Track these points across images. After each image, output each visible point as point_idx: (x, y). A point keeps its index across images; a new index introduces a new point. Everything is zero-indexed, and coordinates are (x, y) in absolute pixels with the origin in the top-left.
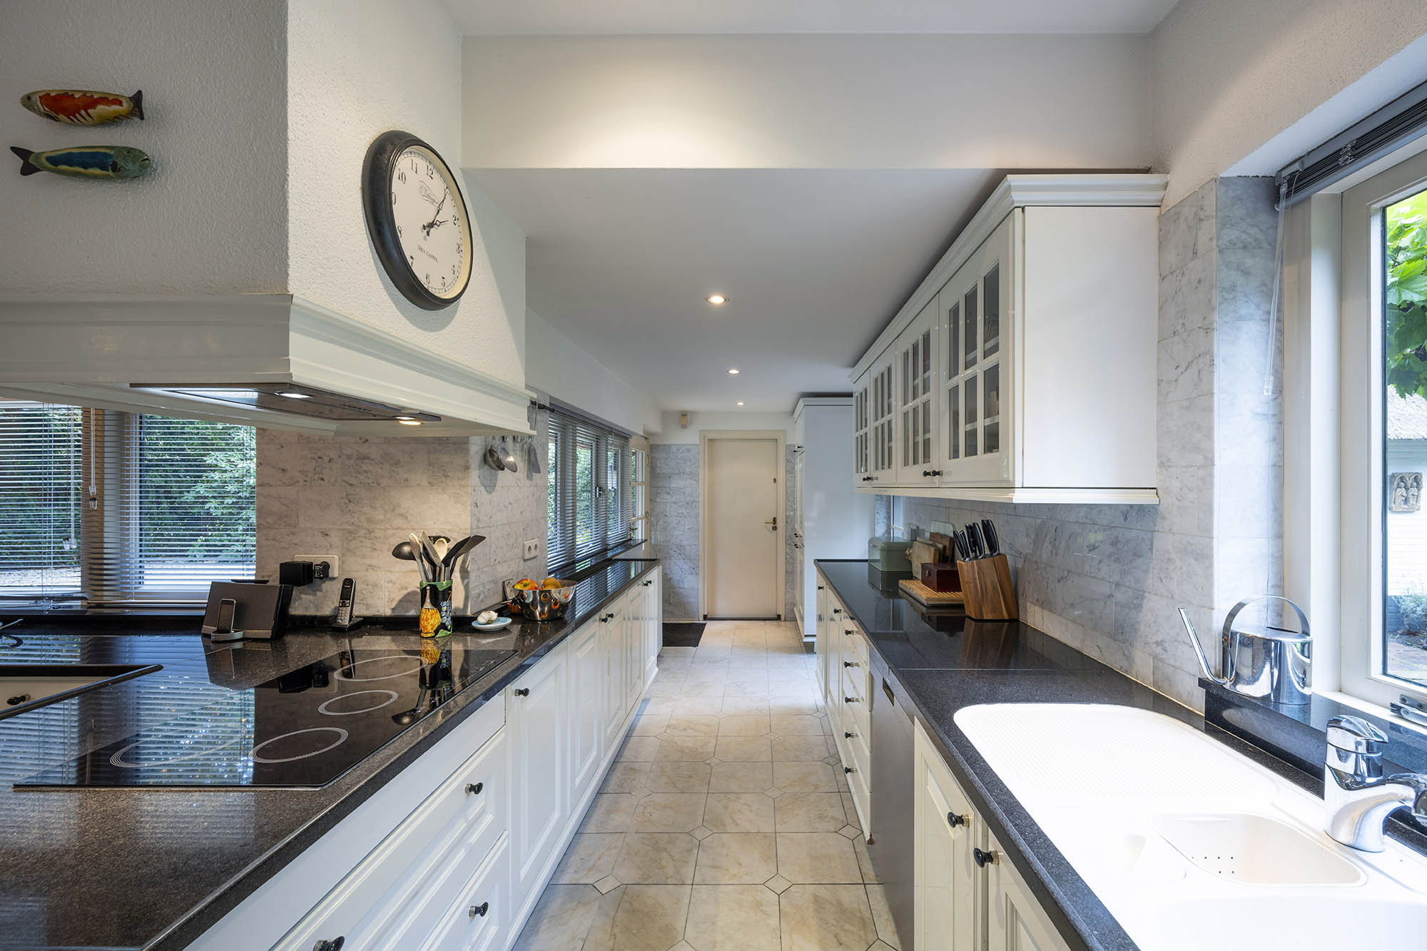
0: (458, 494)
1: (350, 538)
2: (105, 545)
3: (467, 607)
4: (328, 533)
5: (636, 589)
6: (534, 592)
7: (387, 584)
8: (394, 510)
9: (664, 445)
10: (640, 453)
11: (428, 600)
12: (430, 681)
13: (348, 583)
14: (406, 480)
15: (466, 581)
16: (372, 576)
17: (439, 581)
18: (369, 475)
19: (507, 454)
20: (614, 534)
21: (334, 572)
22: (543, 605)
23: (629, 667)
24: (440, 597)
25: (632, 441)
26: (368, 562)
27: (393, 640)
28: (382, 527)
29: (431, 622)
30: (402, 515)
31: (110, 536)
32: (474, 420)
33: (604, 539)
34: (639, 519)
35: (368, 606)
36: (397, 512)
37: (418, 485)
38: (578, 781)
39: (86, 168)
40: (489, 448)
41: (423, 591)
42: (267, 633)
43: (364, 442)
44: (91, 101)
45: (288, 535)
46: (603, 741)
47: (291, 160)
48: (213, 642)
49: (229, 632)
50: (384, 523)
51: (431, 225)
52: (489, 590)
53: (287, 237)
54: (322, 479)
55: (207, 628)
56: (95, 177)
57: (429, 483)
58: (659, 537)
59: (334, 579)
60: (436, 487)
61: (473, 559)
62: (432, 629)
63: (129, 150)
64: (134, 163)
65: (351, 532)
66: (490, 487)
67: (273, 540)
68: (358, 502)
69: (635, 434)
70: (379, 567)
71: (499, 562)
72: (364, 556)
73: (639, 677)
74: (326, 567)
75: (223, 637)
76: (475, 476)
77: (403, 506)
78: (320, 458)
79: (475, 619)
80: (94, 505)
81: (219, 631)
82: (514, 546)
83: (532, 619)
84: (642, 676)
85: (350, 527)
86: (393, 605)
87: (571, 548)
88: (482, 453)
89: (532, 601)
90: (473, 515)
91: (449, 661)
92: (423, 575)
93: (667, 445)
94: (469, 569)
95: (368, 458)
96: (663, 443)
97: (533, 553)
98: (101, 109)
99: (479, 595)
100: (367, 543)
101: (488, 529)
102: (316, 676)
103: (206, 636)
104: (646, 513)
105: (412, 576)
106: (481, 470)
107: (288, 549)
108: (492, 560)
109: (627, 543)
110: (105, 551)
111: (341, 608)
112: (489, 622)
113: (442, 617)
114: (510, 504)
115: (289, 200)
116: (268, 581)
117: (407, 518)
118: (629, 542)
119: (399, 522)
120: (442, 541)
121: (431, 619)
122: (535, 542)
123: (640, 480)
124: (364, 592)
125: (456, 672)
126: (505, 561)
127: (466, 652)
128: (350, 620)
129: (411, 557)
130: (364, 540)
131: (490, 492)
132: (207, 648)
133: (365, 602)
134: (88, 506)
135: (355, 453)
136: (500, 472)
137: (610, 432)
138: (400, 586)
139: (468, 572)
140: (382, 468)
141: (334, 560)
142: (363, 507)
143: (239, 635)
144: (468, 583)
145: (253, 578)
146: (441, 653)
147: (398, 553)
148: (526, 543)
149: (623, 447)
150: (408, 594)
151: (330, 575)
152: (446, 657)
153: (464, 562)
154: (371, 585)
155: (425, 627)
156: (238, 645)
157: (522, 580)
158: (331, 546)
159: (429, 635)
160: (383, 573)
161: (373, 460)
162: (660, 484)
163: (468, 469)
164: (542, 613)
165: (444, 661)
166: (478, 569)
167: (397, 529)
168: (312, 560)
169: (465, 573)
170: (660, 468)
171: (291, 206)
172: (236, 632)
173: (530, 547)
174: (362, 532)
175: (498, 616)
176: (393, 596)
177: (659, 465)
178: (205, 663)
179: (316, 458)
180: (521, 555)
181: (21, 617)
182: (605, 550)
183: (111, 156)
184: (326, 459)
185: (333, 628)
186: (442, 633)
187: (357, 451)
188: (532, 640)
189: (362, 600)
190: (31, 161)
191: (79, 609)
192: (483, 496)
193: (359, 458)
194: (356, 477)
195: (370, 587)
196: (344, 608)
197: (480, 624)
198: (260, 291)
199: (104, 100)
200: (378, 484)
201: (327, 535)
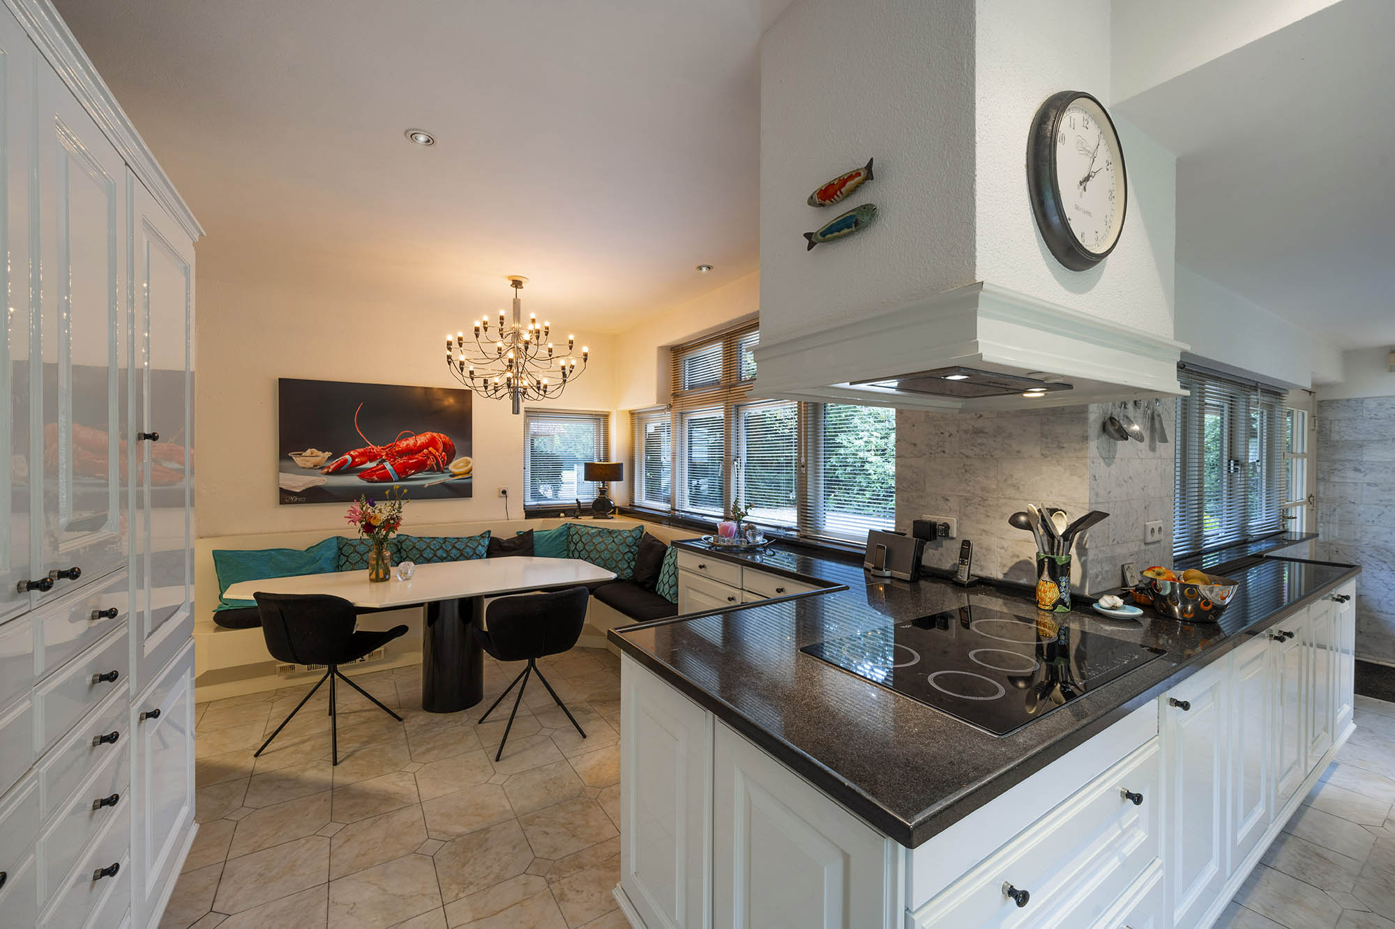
0: (1074, 466)
1: (966, 504)
2: (808, 497)
3: (1085, 586)
4: (949, 498)
5: (1320, 606)
6: (1173, 585)
7: (999, 550)
8: (1006, 480)
9: (1348, 400)
10: (1300, 414)
11: (1046, 572)
12: (1047, 653)
13: (966, 544)
14: (1019, 452)
15: (1083, 559)
16: (986, 540)
17: (1058, 555)
18: (983, 447)
19: (1130, 422)
20: (1259, 522)
21: (954, 532)
22: (1185, 602)
23: (1310, 711)
24: (1059, 571)
25: (1290, 398)
26: (981, 527)
27: (1005, 604)
28: (996, 496)
29: (1049, 595)
30: (1014, 486)
31: (810, 492)
32: (1125, 384)
33: (1243, 528)
34: (1296, 504)
35: (982, 568)
36: (1010, 482)
37: (1031, 456)
38: (1241, 836)
39: (839, 232)
40: (1109, 416)
41: (1041, 563)
42: (906, 576)
43: (979, 417)
44: (843, 181)
45: (917, 498)
46: (1272, 798)
47: (978, 161)
48: (872, 575)
49: (882, 570)
50: (996, 493)
51: (1087, 179)
52: (1107, 571)
53: (975, 232)
54: (944, 452)
55: (867, 564)
56: (845, 236)
57: (1043, 455)
58: (1331, 531)
59: (953, 538)
60: (1049, 459)
61: (1091, 536)
62: (1050, 602)
63: (864, 207)
64: (867, 215)
65: (967, 499)
66: (1109, 459)
67: (907, 501)
68: (974, 472)
69: (1294, 386)
70: (992, 534)
71: (1118, 543)
72: (978, 522)
73: (1326, 729)
74: (947, 527)
75: (878, 573)
76: (1094, 446)
77: (1015, 477)
78: (942, 433)
79: (1097, 601)
80: (803, 469)
81: (875, 568)
82: (1135, 525)
83: (1169, 615)
84: (1330, 728)
85: (966, 494)
86: (1006, 570)
87: (1197, 535)
88: (1100, 421)
89: (1170, 594)
90: (1091, 489)
91: (1068, 639)
92: (1041, 546)
93: (1356, 400)
94: (1087, 546)
95: (983, 432)
96: (1347, 397)
97: (1157, 537)
98: (850, 184)
99: (1097, 576)
100: (982, 510)
101: (1107, 505)
102: (938, 620)
103: (867, 570)
104: (1310, 497)
105: (1028, 547)
106: (1100, 439)
107: (918, 509)
108: (1111, 540)
109: (1279, 536)
110: (809, 501)
111: (960, 566)
112: (1114, 608)
113: (1060, 592)
114: (1130, 478)
115: (977, 198)
116: (905, 534)
117: (1018, 488)
118: (1281, 536)
119: (1010, 492)
120: (1061, 514)
121: (1049, 592)
122: (1159, 523)
123: (1299, 451)
124: (979, 554)
125: (1072, 652)
126: (1124, 543)
127: (1083, 633)
128: (968, 578)
129: (1028, 526)
130: (978, 507)
131: (1109, 465)
132: (867, 580)
133: (978, 563)
134: (801, 470)
135: (970, 427)
136: (1120, 443)
137: (1255, 388)
138: (1011, 554)
139: (1086, 550)
140: (995, 441)
141: (953, 522)
142: (977, 477)
143: (888, 573)
144: (1086, 561)
145: (893, 530)
146: (1060, 629)
147: (1014, 521)
148: (1147, 523)
149: (1270, 408)
150: (1020, 562)
151: (950, 535)
152: (1064, 635)
153: (1081, 538)
154: (985, 548)
155: (1043, 599)
156: (888, 581)
157: (1154, 567)
158: (951, 509)
159: (1047, 608)
160: (996, 539)
161: (986, 433)
162: (1337, 457)
163: (1087, 440)
164: (1183, 611)
165: (1063, 637)
166: (1096, 547)
167: (1009, 498)
168: (935, 521)
169: (1082, 551)
170: (1339, 433)
171: (978, 203)
172: (886, 570)
173: (1153, 529)
174: (976, 500)
175: (1124, 603)
176: (1004, 562)
177: (1337, 428)
178: (865, 590)
179: (939, 433)
180: (1141, 537)
181: (775, 538)
182: (1243, 543)
183: (855, 216)
184: (947, 434)
185: (954, 581)
186: (1060, 608)
187: (973, 426)
188: (1170, 641)
189: (976, 561)
190: (813, 239)
191: (796, 537)
192: (1101, 468)
193: (975, 433)
194: (972, 449)
195: (984, 550)
196: (964, 566)
197: (1101, 607)
198: (952, 287)
199: (851, 177)
200: (992, 456)
201: (947, 500)
